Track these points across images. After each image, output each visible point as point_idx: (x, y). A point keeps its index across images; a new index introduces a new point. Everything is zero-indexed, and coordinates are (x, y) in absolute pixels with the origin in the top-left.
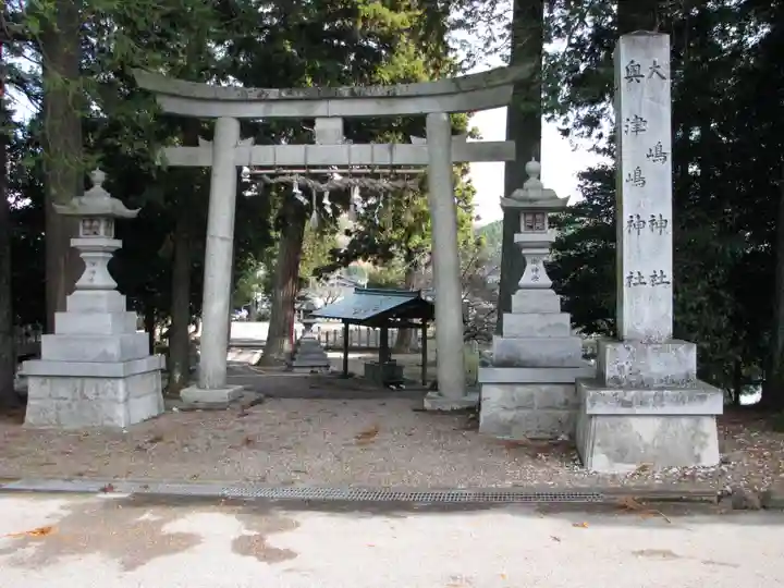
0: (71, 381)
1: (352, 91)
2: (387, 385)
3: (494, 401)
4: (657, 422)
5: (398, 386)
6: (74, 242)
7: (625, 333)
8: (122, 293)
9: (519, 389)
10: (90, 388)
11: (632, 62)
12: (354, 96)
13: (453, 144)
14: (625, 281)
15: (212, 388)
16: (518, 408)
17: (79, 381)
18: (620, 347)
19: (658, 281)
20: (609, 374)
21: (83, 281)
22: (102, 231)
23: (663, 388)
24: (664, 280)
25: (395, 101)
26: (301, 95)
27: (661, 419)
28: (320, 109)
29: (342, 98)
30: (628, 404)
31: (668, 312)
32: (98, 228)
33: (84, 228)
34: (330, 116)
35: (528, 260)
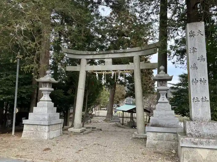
0: (34, 126)
1: (114, 52)
2: (132, 127)
3: (151, 137)
4: (208, 151)
5: (135, 128)
6: (40, 89)
7: (193, 117)
8: (53, 102)
9: (159, 134)
10: (39, 128)
11: (191, 31)
12: (115, 53)
13: (141, 64)
14: (192, 100)
15: (77, 128)
16: (158, 140)
17: (36, 126)
18: (191, 123)
19: (204, 100)
20: (188, 132)
21: (42, 99)
22: (48, 86)
23: (209, 138)
24: (206, 100)
25: (125, 53)
26: (102, 53)
27: (209, 150)
28: (106, 56)
29: (112, 53)
30: (196, 144)
31: (209, 111)
32: (46, 85)
33: (43, 85)
34: (109, 58)
35: (161, 95)
